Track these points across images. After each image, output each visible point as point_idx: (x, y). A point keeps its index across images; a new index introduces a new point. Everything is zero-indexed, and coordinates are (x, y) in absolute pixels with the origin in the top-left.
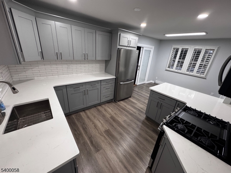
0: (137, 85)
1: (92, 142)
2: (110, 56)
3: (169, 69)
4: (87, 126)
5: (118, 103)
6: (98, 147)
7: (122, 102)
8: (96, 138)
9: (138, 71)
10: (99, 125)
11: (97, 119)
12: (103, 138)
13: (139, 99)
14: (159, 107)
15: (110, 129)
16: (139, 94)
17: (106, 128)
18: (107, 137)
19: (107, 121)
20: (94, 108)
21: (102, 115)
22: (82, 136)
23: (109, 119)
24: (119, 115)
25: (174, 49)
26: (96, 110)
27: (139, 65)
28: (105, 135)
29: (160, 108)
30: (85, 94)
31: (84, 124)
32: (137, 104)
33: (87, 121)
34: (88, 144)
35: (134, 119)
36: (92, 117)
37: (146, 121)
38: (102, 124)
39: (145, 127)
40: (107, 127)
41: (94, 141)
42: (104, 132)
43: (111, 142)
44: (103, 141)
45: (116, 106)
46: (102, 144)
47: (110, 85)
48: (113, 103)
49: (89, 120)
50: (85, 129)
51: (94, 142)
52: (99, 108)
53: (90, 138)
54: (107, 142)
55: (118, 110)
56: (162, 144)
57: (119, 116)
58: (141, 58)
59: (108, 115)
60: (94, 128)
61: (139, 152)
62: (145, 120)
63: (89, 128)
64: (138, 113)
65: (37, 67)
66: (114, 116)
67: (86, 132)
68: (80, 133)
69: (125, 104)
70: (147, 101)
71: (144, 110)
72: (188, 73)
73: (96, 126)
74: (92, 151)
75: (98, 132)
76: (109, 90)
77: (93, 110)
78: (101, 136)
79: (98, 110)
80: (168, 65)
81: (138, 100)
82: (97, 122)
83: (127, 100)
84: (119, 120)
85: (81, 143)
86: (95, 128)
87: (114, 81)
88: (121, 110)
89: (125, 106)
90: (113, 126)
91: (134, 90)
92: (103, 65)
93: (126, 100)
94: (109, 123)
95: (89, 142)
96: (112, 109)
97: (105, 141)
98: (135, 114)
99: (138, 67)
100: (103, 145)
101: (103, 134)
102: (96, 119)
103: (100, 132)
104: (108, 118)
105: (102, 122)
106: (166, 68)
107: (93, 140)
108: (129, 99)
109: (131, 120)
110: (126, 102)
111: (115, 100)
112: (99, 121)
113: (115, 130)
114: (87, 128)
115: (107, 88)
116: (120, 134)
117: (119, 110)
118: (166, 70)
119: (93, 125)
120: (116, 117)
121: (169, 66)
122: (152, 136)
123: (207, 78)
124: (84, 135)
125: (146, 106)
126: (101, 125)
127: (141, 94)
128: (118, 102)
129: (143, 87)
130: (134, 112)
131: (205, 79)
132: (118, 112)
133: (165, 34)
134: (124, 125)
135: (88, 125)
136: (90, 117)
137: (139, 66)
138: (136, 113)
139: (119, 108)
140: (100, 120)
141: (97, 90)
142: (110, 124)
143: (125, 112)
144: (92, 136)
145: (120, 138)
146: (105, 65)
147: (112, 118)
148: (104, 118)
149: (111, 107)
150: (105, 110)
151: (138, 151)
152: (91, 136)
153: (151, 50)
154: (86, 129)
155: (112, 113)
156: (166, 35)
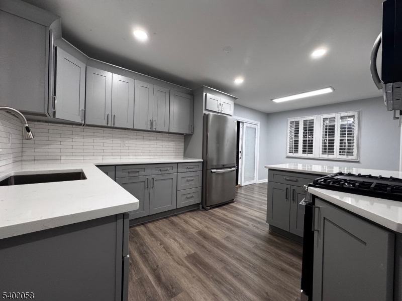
0: (242, 185)
1: (158, 278)
2: (192, 128)
3: (291, 155)
4: (149, 249)
5: (210, 211)
6: (173, 288)
7: (217, 209)
8: (168, 269)
9: (240, 161)
10: (174, 245)
11: (170, 236)
12: (183, 270)
13: (248, 204)
14: (292, 198)
15: (199, 252)
16: (248, 197)
17: (190, 252)
18: (192, 267)
19: (190, 238)
20: (164, 220)
21: (181, 230)
22: (138, 268)
23: (194, 236)
24: (215, 229)
25: (292, 123)
26: (169, 222)
27: (240, 150)
28: (187, 263)
29: (293, 200)
30: (148, 187)
31: (142, 245)
32: (246, 211)
33: (148, 239)
34: (151, 282)
35: (245, 234)
36: (160, 234)
37: (271, 237)
38: (180, 244)
39: (272, 247)
40: (191, 249)
41: (164, 275)
42: (186, 258)
43: (202, 276)
44: (184, 275)
45: (208, 216)
46: (183, 280)
47: (193, 174)
48: (201, 212)
49: (153, 239)
50: (144, 254)
51: (163, 278)
52: (174, 219)
53: (155, 271)
54: (194, 277)
55: (211, 221)
56: (316, 228)
57: (214, 231)
58: (242, 139)
59: (192, 229)
60: (164, 252)
61: (269, 294)
62: (270, 235)
63: (154, 252)
64: (252, 225)
65: (71, 140)
66: (206, 230)
67: (146, 260)
68: (133, 262)
69: (224, 212)
70: (265, 207)
71: (264, 220)
72: (326, 156)
73: (167, 249)
74: (159, 297)
75: (173, 259)
76: (193, 183)
77: (162, 224)
78: (178, 266)
79: (172, 223)
80: (288, 149)
81: (248, 206)
82: (169, 241)
83: (227, 206)
84: (216, 237)
85: (134, 280)
86: (167, 251)
87: (201, 168)
88: (219, 221)
89: (224, 215)
90: (203, 246)
91: (237, 193)
92: (180, 144)
93: (224, 207)
94: (196, 242)
95: (151, 278)
96: (199, 220)
97: (190, 275)
98: (248, 227)
99: (240, 154)
100: (184, 283)
101: (183, 262)
102: (168, 236)
103: (176, 258)
104: (192, 234)
105: (181, 241)
106: (286, 153)
107: (162, 274)
108: (230, 205)
109: (240, 236)
110: (226, 209)
111: (205, 207)
112: (175, 240)
113: (209, 254)
114: (149, 251)
115: (188, 179)
116: (222, 261)
117: (214, 221)
118: (288, 157)
119: (162, 246)
120: (209, 232)
121: (290, 150)
122: (291, 262)
123: (361, 161)
124: (142, 266)
125: (265, 214)
126: (179, 246)
127: (252, 198)
128: (210, 209)
129: (253, 189)
130: (244, 224)
131: (358, 162)
132: (213, 225)
133: (272, 100)
134: (227, 245)
135: (152, 248)
136: (156, 234)
137: (241, 152)
138: (248, 225)
139: (213, 218)
140: (177, 238)
141: (171, 180)
142: (198, 244)
143: (226, 224)
144: (159, 266)
145: (222, 268)
146: (183, 145)
147: (201, 233)
148: (184, 235)
149: (197, 217)
150: (186, 222)
151: (267, 293)
152: (157, 266)
153: (256, 127)
154: (147, 253)
155: (200, 226)
156: (274, 100)
